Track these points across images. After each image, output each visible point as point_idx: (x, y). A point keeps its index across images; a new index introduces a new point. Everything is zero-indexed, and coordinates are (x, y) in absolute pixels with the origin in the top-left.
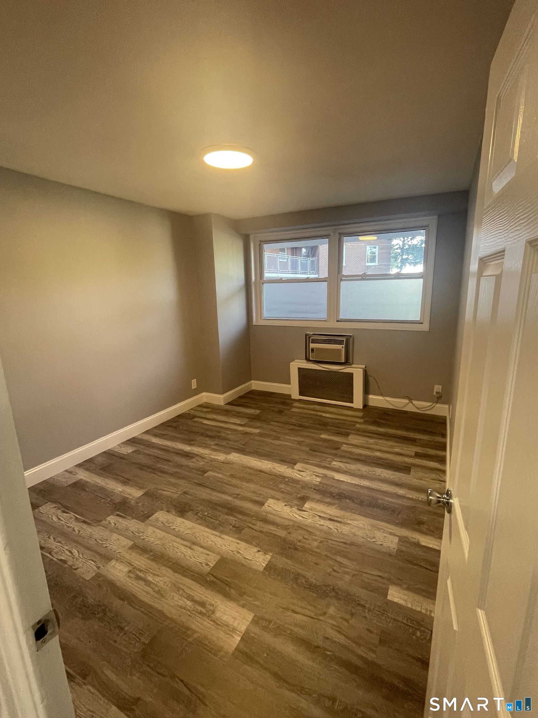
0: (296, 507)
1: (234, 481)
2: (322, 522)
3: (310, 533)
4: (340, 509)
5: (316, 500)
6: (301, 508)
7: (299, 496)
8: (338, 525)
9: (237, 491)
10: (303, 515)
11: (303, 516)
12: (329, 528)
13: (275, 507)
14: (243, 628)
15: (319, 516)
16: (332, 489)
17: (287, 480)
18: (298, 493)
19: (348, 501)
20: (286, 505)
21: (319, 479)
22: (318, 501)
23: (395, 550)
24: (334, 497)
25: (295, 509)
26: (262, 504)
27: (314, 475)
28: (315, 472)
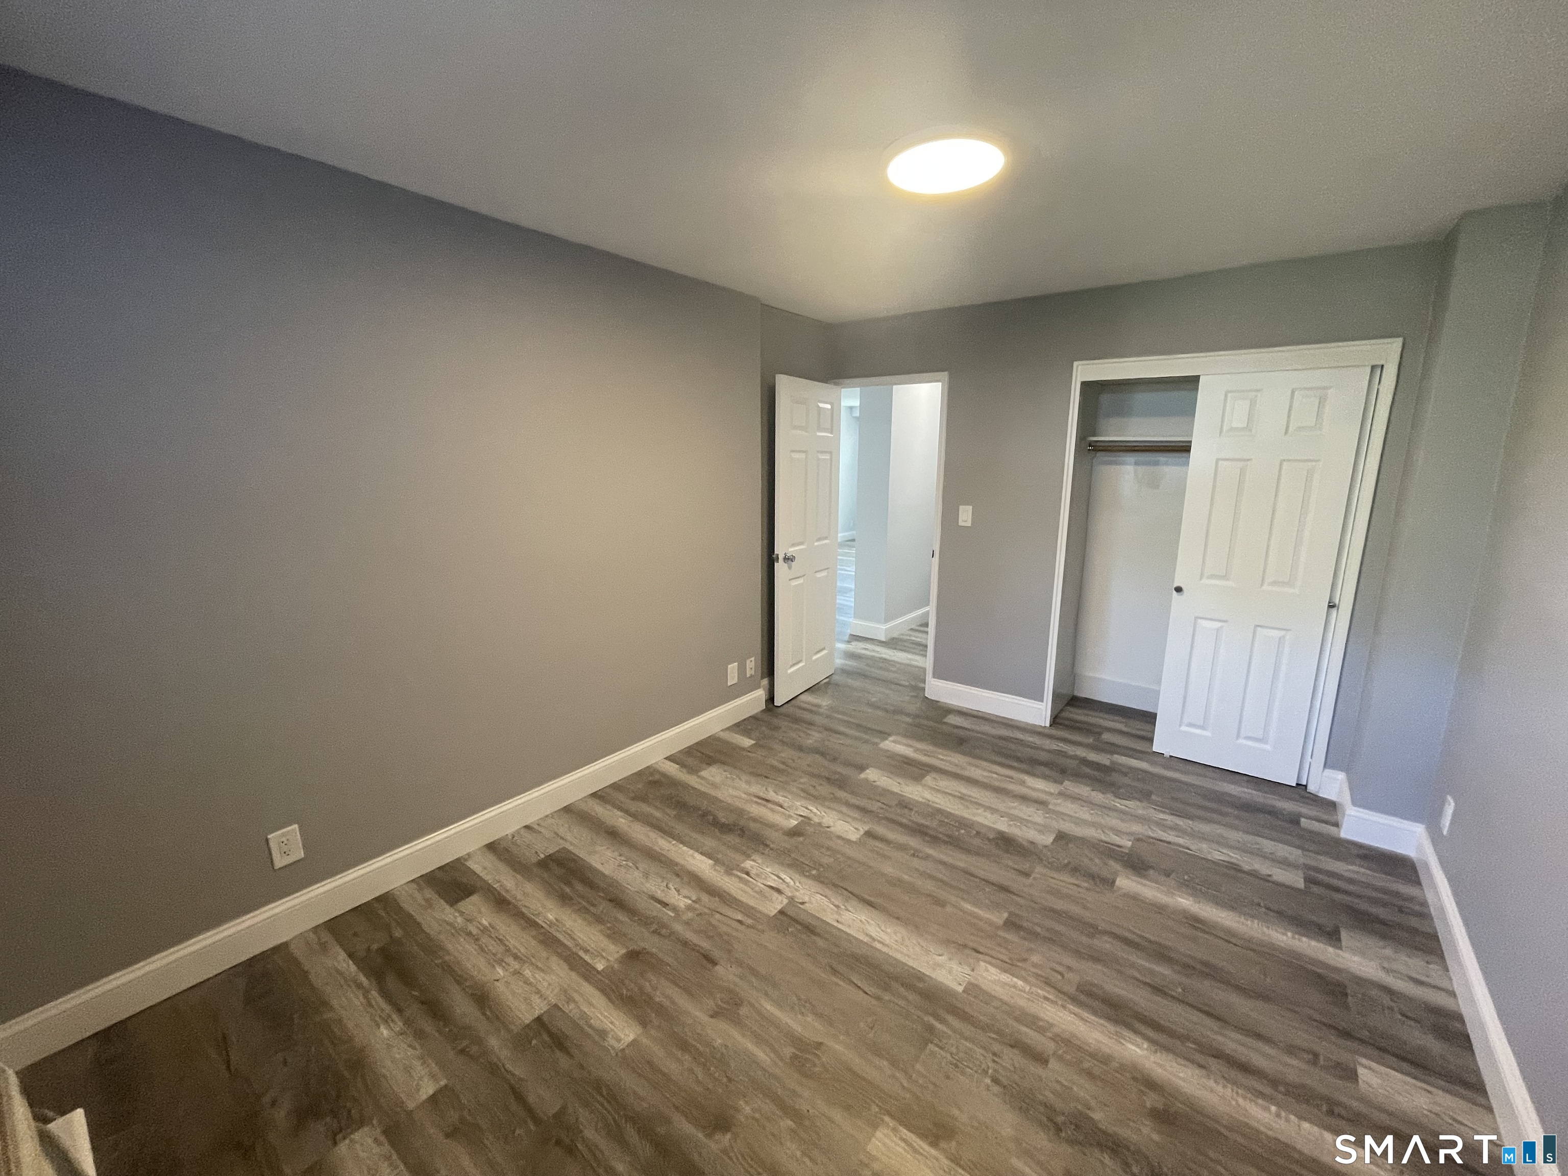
0: (813, 822)
1: (929, 886)
2: (780, 799)
3: (803, 790)
5: (776, 828)
6: (806, 820)
7: (801, 839)
8: (761, 795)
9: (916, 863)
11: (806, 810)
12: (777, 793)
13: (847, 827)
14: (886, 742)
15: (782, 807)
16: (736, 840)
17: (814, 872)
18: (802, 843)
19: (724, 820)
20: (829, 827)
21: (748, 864)
22: (772, 826)
23: (714, 766)
24: (742, 829)
25: (816, 820)
26: (869, 834)
27: (752, 876)
28: (746, 883)
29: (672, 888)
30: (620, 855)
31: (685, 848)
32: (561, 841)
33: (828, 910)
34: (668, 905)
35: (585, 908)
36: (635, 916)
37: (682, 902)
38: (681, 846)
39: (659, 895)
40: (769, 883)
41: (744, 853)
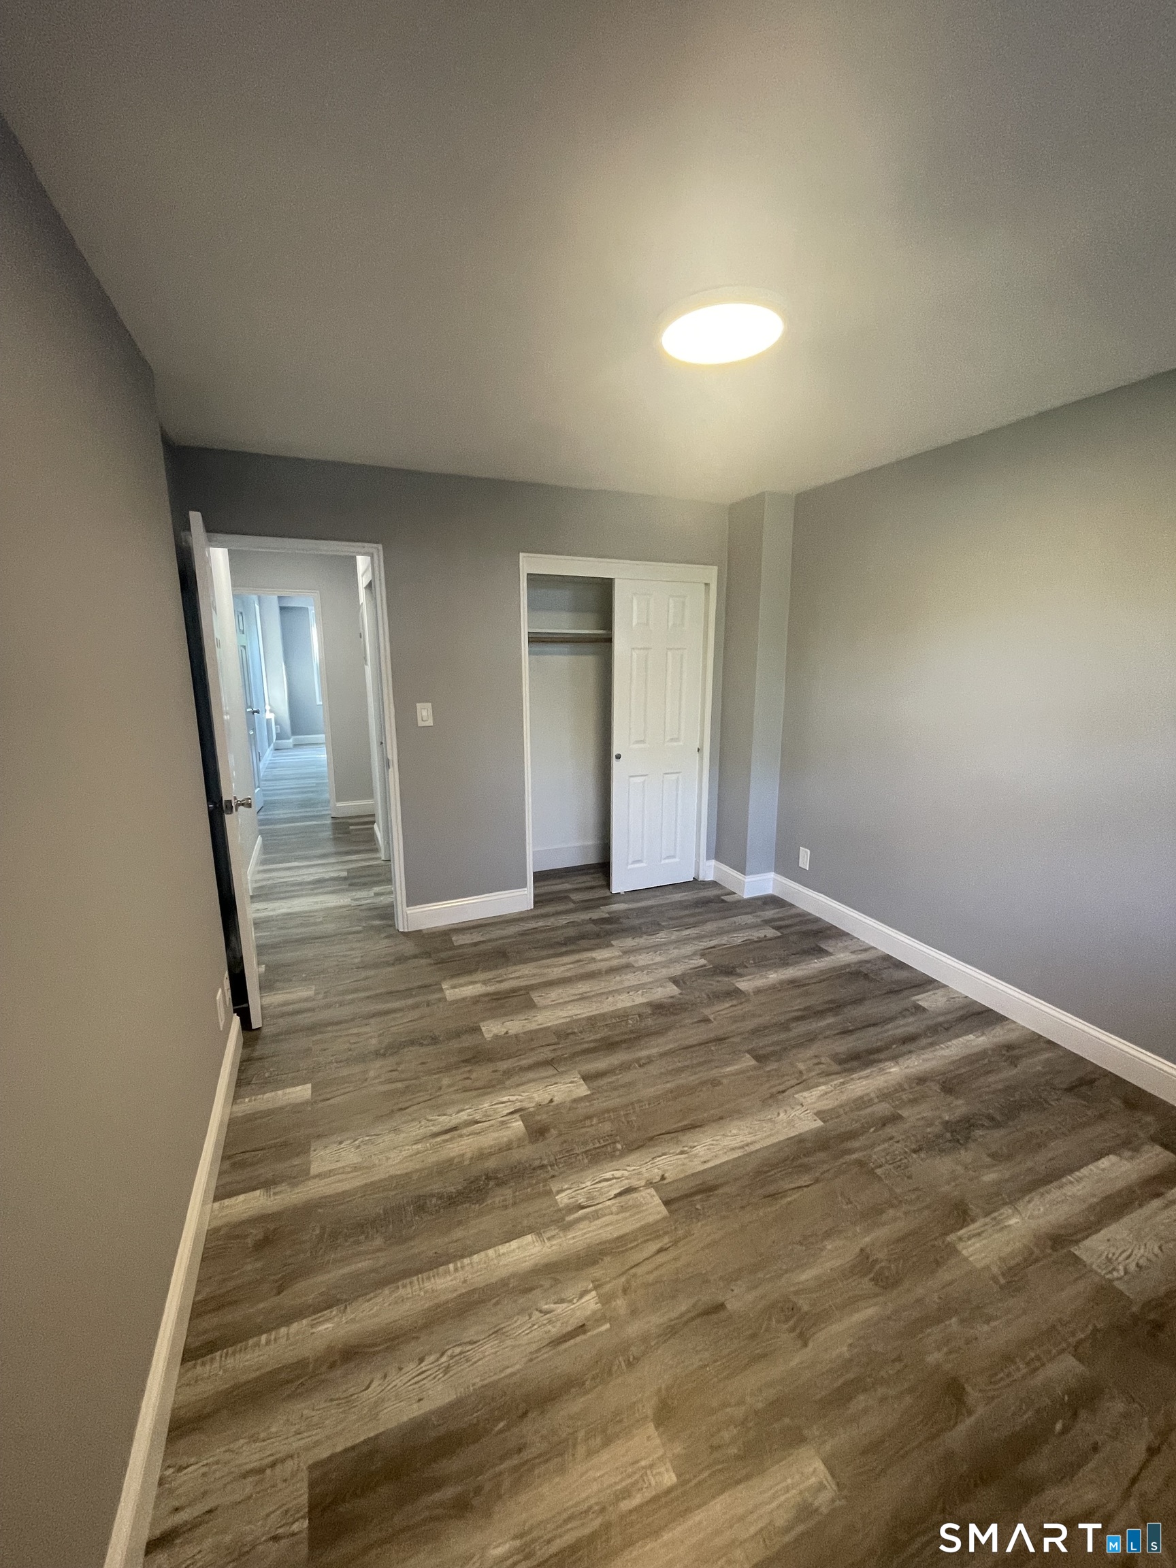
0: (531, 1109)
1: (689, 1078)
2: (464, 1116)
3: (465, 1090)
4: (453, 1158)
5: (515, 1145)
6: (522, 1113)
7: (554, 1132)
8: (435, 1129)
9: (654, 1069)
10: (505, 1107)
11: (504, 1105)
12: (445, 1115)
13: (562, 1088)
14: (447, 992)
15: (477, 1122)
16: (507, 1192)
17: (620, 1146)
18: (560, 1135)
19: (452, 1189)
20: (551, 1101)
21: (563, 1199)
22: (508, 1147)
23: (312, 1149)
24: (488, 1178)
25: (530, 1106)
26: (588, 1078)
27: (588, 1203)
28: (596, 1216)
29: (552, 1306)
30: (421, 1360)
31: (476, 1258)
32: (290, 1465)
33: (685, 1161)
34: (584, 1325)
35: (515, 1469)
36: (583, 1383)
37: (590, 1303)
38: (466, 1261)
39: (555, 1330)
40: (612, 1193)
41: (540, 1195)
